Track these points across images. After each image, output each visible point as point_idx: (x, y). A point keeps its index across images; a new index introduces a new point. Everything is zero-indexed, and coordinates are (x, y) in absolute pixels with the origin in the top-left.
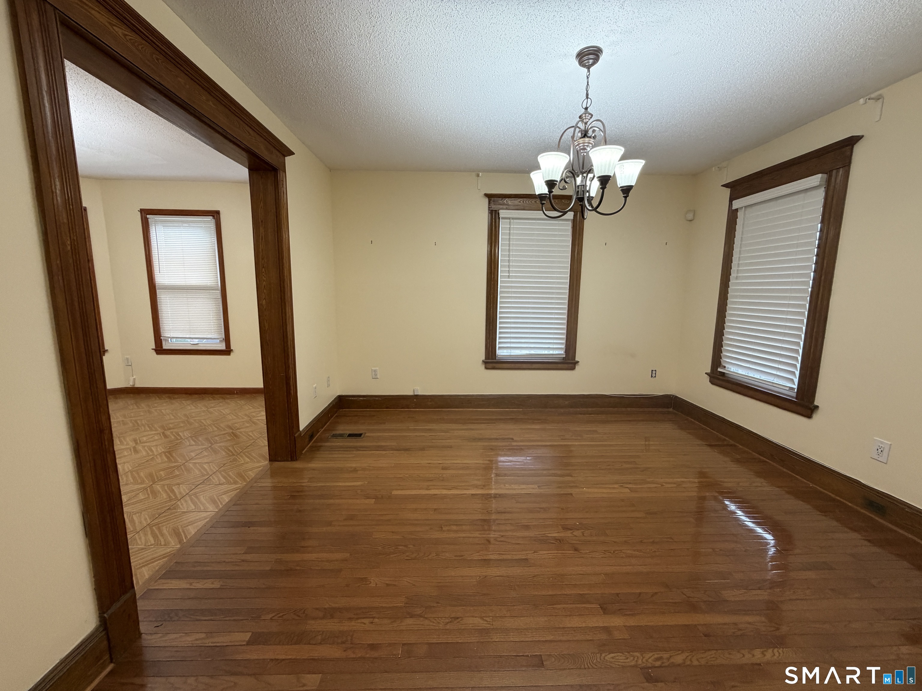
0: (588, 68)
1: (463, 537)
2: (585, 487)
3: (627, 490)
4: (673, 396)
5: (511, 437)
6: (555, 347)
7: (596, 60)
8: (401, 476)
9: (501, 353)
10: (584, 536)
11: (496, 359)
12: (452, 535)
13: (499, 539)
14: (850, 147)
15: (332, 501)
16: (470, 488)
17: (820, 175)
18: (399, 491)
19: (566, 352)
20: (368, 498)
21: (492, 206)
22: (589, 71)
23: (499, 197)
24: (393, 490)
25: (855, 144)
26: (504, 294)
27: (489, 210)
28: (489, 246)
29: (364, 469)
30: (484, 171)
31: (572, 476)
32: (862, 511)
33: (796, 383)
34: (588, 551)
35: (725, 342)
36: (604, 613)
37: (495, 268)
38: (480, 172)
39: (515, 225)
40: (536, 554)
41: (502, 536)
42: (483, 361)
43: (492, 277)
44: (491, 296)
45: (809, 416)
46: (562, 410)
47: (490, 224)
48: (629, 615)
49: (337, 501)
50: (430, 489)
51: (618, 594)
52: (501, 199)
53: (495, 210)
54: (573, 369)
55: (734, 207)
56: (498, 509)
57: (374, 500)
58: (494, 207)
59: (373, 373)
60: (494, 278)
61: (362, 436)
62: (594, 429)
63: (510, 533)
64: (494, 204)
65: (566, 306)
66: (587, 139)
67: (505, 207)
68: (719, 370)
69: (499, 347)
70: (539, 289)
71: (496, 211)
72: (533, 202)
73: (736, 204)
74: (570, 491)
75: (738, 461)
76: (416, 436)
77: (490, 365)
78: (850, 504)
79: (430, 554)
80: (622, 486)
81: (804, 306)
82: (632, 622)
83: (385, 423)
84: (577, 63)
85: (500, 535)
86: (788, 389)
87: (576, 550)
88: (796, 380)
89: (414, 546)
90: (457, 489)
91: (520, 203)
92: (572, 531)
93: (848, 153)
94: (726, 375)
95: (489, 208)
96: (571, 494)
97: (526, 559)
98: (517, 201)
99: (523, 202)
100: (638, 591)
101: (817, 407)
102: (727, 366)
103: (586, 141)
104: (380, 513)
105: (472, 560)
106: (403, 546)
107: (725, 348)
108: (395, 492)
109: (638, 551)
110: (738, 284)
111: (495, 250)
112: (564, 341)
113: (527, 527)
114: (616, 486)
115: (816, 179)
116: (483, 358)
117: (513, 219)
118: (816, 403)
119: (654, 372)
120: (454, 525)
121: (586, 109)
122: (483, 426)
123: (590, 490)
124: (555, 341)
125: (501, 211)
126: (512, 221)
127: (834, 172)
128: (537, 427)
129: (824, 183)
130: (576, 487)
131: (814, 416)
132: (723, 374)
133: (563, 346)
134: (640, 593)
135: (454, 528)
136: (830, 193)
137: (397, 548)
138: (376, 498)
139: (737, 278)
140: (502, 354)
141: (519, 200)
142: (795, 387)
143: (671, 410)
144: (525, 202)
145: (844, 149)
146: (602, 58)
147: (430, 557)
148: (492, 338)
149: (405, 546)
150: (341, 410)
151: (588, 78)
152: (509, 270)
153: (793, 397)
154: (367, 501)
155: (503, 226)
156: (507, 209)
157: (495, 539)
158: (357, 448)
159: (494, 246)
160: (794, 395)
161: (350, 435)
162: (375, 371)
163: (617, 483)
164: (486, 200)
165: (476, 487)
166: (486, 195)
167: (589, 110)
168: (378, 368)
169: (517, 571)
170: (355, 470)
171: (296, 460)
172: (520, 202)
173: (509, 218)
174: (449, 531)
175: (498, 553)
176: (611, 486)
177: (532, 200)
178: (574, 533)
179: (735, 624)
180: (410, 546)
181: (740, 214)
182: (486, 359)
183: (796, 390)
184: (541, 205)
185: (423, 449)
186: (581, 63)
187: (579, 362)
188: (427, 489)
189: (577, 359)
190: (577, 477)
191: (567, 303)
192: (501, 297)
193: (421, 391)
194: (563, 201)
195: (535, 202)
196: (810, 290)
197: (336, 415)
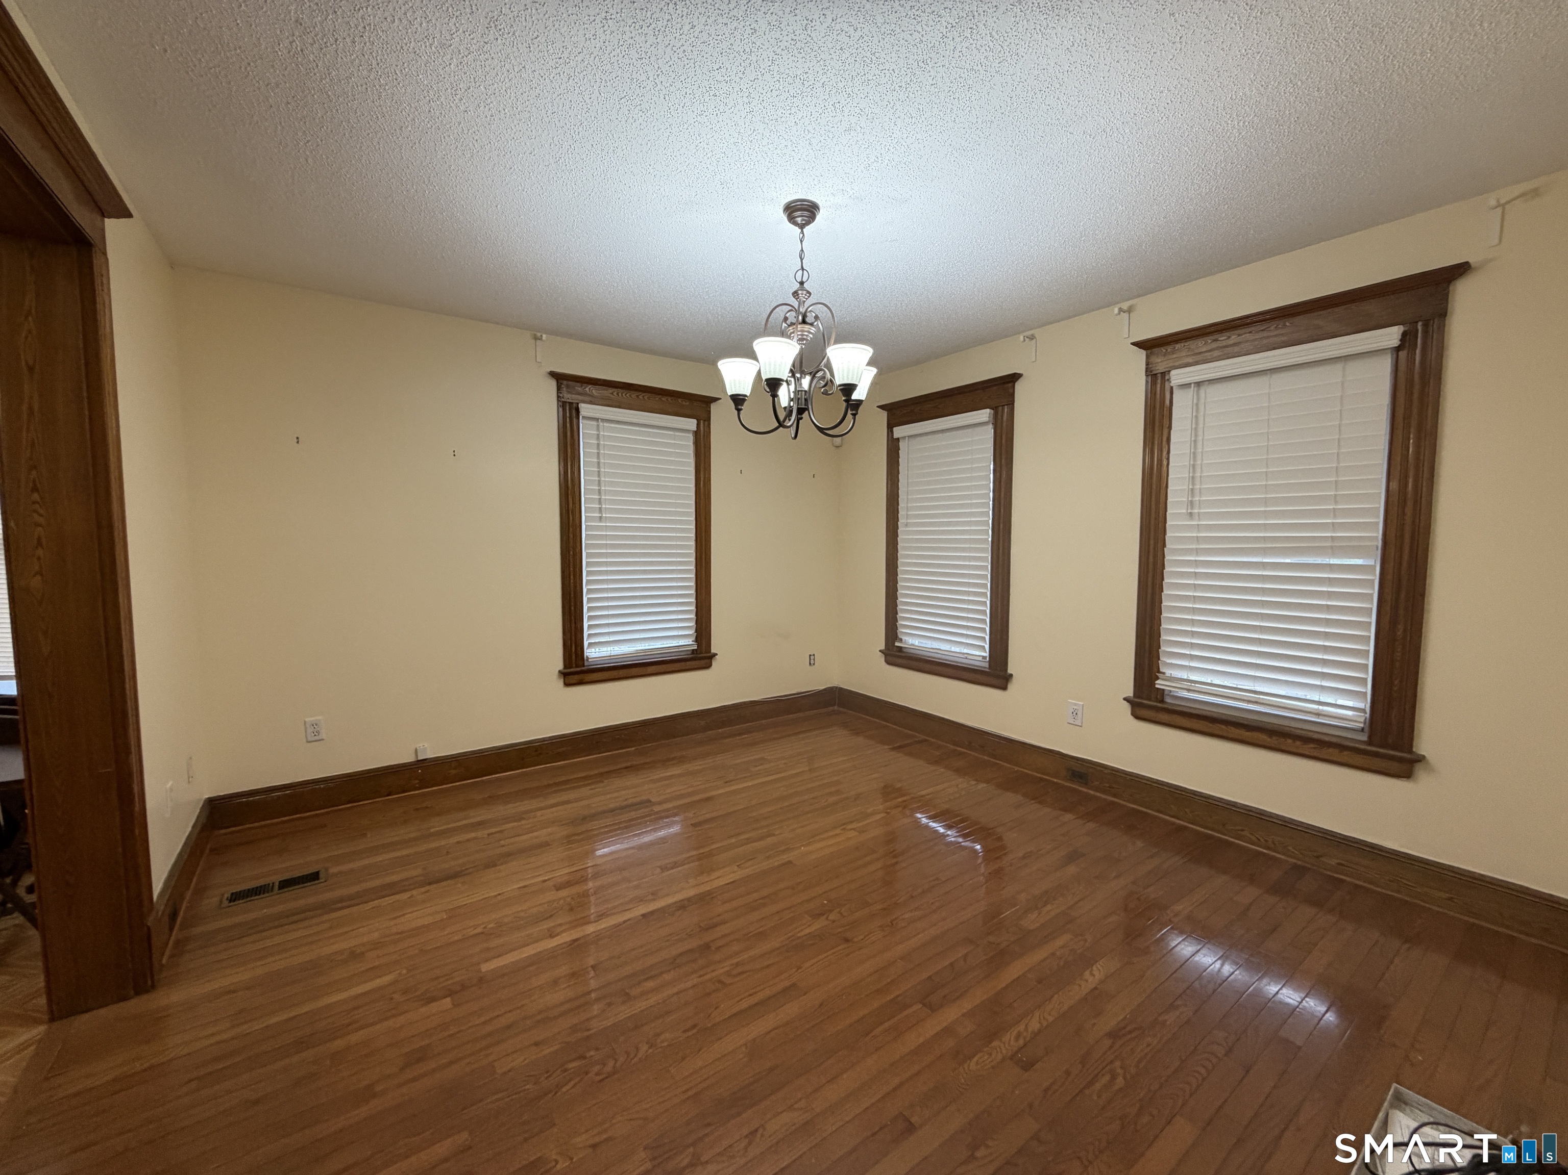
0: (802, 227)
1: (677, 993)
2: (801, 846)
3: (853, 834)
4: (837, 687)
5: (644, 798)
6: (680, 634)
7: (812, 218)
8: (479, 930)
9: (594, 653)
10: (844, 917)
11: (584, 666)
12: (653, 1000)
13: (735, 972)
14: (1010, 385)
15: (339, 1044)
16: (631, 906)
17: (988, 410)
18: (495, 961)
19: (697, 640)
20: (433, 1000)
21: (565, 395)
22: (802, 232)
23: (578, 382)
24: (479, 964)
25: (1016, 381)
26: (594, 548)
27: (558, 401)
28: (562, 464)
29: (376, 945)
30: (551, 332)
31: (774, 835)
32: (1067, 784)
33: (988, 650)
34: (862, 937)
35: (900, 607)
36: (933, 1010)
37: (574, 503)
38: (545, 333)
39: (607, 431)
40: (800, 971)
41: (737, 964)
42: (560, 672)
43: (571, 518)
44: (569, 553)
45: (1004, 688)
46: (699, 736)
47: (561, 426)
48: (958, 998)
49: (355, 1038)
50: (557, 935)
51: (930, 978)
52: (579, 384)
53: (569, 403)
54: (708, 666)
55: (895, 436)
56: (701, 925)
57: (448, 999)
58: (568, 397)
59: (310, 730)
60: (573, 520)
61: (321, 875)
62: (759, 756)
63: (745, 956)
64: (569, 392)
65: (693, 567)
66: (807, 327)
67: (587, 399)
68: (897, 644)
69: (590, 645)
70: (646, 541)
71: (571, 404)
72: (633, 396)
73: (898, 432)
74: (785, 858)
75: (937, 762)
76: (458, 842)
77: (576, 678)
78: (1055, 780)
79: (637, 1049)
80: (844, 829)
81: (986, 558)
82: (967, 1005)
83: (364, 835)
84: (785, 218)
85: (732, 965)
86: (980, 659)
87: (847, 940)
88: (987, 647)
89: (597, 1049)
90: (608, 916)
91: (612, 396)
92: (825, 916)
93: (1011, 391)
94: (905, 650)
95: (558, 397)
96: (790, 862)
97: (794, 985)
98: (607, 392)
99: (618, 394)
100: (947, 963)
101: (1011, 675)
102: (904, 638)
103: (806, 329)
104: (483, 1019)
105: (714, 1025)
106: (574, 1060)
107: (900, 615)
108: (486, 967)
109: (916, 909)
110: (908, 533)
111: (573, 473)
112: (692, 624)
113: (762, 936)
114: (838, 831)
115: (984, 415)
116: (560, 666)
117: (604, 420)
118: (1010, 671)
119: (812, 657)
120: (647, 979)
121: (802, 283)
122: (585, 791)
123: (811, 848)
124: (680, 625)
125: (582, 406)
126: (601, 424)
127: (1000, 408)
128: (676, 771)
129: (991, 419)
130: (788, 849)
131: (1009, 686)
132: (900, 649)
133: (692, 632)
134: (951, 964)
135: (650, 984)
136: (999, 431)
137: (566, 1070)
138: (450, 993)
139: (907, 525)
140: (597, 655)
141: (611, 390)
142: (987, 654)
143: (836, 708)
144: (620, 395)
145: (1006, 385)
146: (819, 217)
147: (640, 1055)
148: (576, 628)
149: (582, 1057)
150: (217, 833)
151: (801, 241)
152: (600, 508)
153: (985, 668)
154: (434, 1007)
155: (586, 430)
156: (591, 403)
157: (728, 974)
158: (326, 907)
159: (571, 465)
160: (987, 665)
161: (286, 884)
162: (314, 725)
163: (835, 828)
164: (553, 383)
165: (642, 900)
166: (553, 374)
167: (805, 285)
168: (320, 718)
169: (791, 1010)
170: (354, 955)
171: (153, 987)
172: (612, 394)
173: (597, 419)
174: (643, 994)
175: (747, 994)
176: (831, 834)
177: (632, 392)
178: (830, 918)
179: (1053, 954)
180: (592, 1053)
181: (902, 444)
182: (565, 667)
183: (988, 659)
184: (736, 412)
185: (491, 864)
186: (792, 219)
187: (717, 654)
188: (552, 936)
189: (713, 651)
190: (781, 834)
191: (694, 562)
192: (589, 555)
193: (432, 750)
194: (680, 400)
195: (638, 396)
196: (990, 539)
197: (209, 846)
